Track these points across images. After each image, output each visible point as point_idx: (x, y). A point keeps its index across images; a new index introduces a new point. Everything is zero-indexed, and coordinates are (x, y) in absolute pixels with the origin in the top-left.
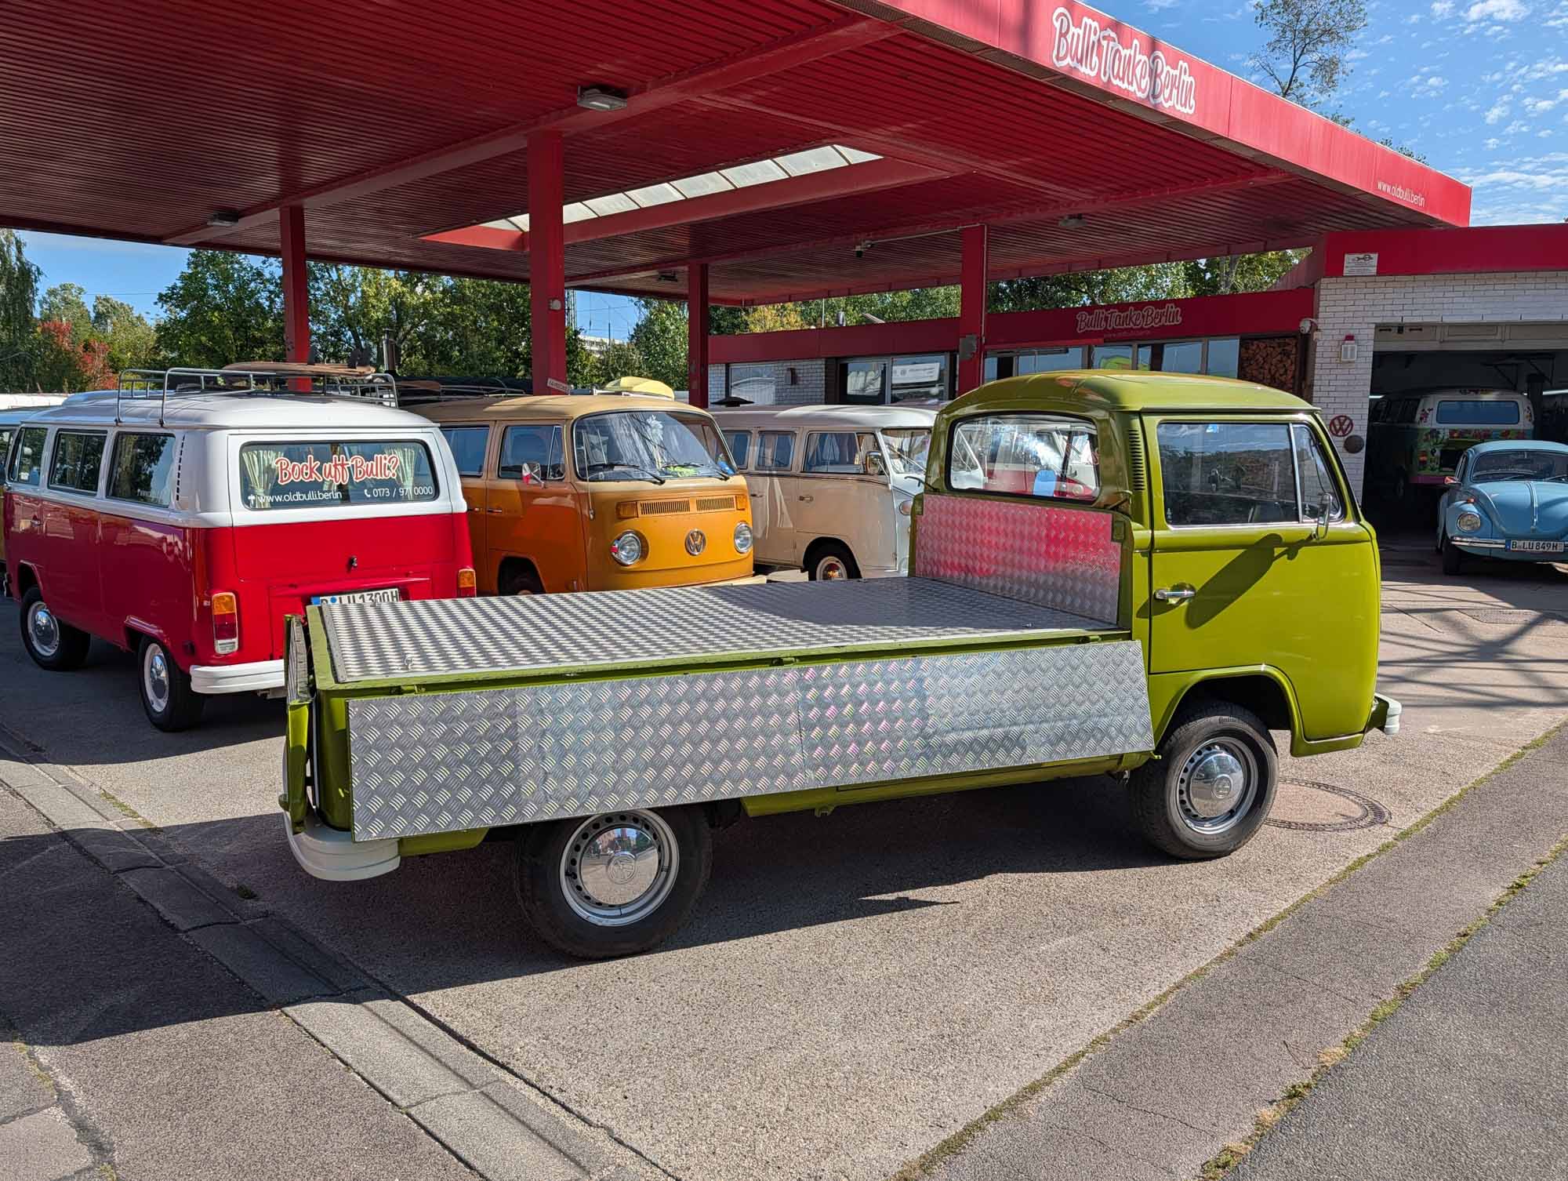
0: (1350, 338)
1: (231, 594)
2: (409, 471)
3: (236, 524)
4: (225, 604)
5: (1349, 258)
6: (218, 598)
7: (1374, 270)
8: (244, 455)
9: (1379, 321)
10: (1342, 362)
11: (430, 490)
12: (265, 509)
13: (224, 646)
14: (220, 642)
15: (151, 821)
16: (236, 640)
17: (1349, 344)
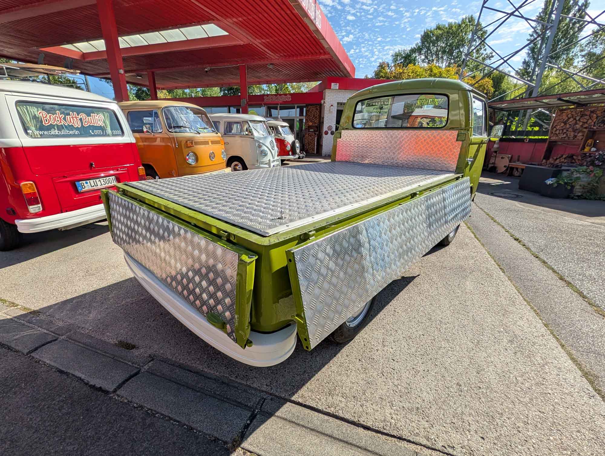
0: (332, 105)
1: (31, 182)
2: (108, 123)
3: (24, 145)
4: (29, 188)
5: (333, 84)
6: (24, 185)
7: (338, 88)
8: (18, 108)
9: (338, 101)
10: (330, 112)
11: (119, 132)
12: (38, 138)
13: (34, 209)
14: (31, 207)
15: (28, 306)
16: (40, 205)
17: (332, 107)
